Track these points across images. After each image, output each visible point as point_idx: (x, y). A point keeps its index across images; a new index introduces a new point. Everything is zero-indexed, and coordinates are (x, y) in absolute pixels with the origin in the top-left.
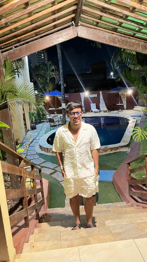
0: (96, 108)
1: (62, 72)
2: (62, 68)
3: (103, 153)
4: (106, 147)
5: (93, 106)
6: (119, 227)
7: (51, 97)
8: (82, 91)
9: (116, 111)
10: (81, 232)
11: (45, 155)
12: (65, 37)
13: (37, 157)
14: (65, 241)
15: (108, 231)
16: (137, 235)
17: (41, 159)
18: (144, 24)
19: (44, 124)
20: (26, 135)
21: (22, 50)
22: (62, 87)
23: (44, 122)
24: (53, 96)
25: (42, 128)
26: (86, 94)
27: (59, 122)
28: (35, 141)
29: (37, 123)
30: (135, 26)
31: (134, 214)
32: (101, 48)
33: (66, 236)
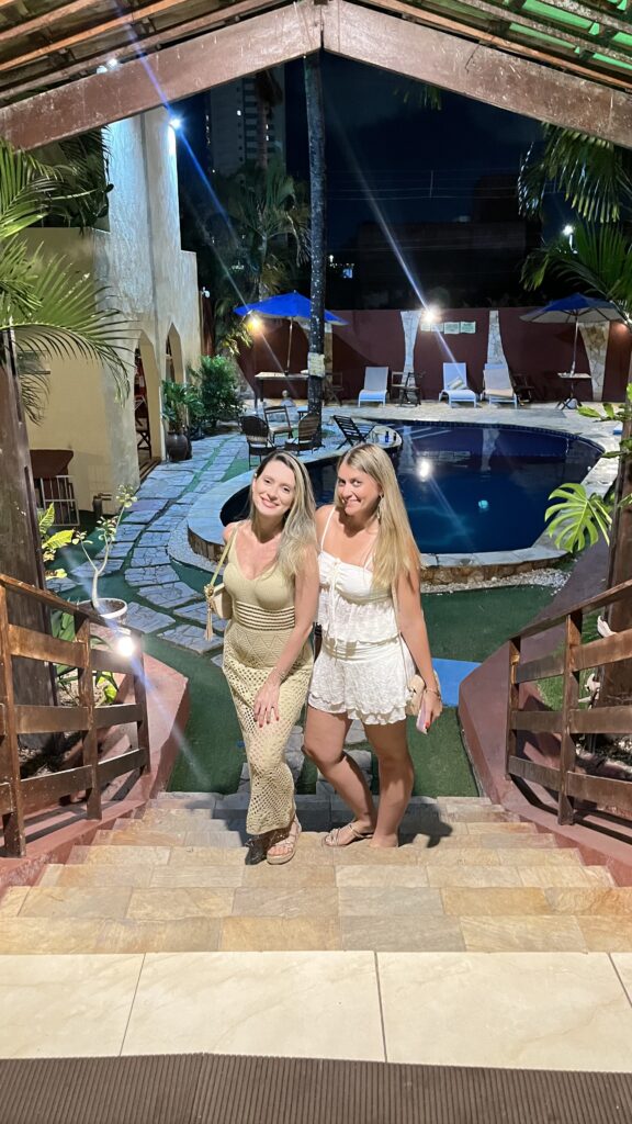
0: (465, 385)
1: (319, 210)
2: (323, 191)
3: (447, 584)
4: (465, 561)
5: (454, 376)
6: (374, 897)
7: (269, 323)
8: (411, 303)
9: (552, 406)
10: (211, 900)
11: (205, 571)
12: (265, 52)
13: (171, 575)
14: (123, 924)
15: (321, 906)
16: (417, 937)
17: (182, 586)
18: (619, 7)
19: (226, 440)
20: (142, 481)
21: (72, 102)
22: (316, 282)
23: (228, 430)
24: (283, 317)
25: (214, 455)
26: (428, 318)
27: (291, 436)
28: (174, 508)
29: (200, 433)
30: (579, 12)
31: (479, 851)
32: (439, 108)
33: (150, 908)
